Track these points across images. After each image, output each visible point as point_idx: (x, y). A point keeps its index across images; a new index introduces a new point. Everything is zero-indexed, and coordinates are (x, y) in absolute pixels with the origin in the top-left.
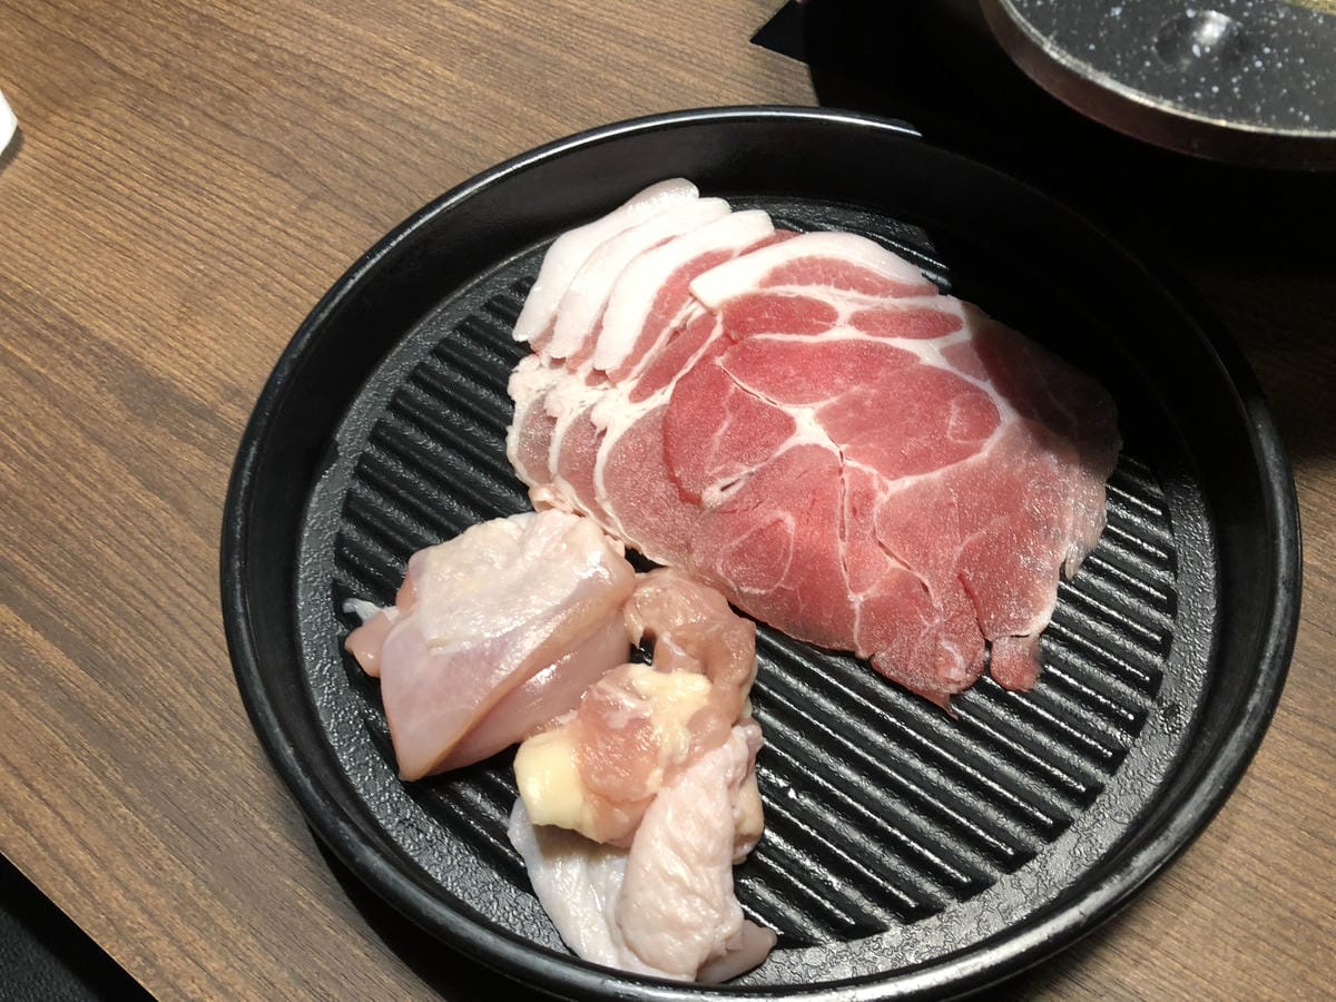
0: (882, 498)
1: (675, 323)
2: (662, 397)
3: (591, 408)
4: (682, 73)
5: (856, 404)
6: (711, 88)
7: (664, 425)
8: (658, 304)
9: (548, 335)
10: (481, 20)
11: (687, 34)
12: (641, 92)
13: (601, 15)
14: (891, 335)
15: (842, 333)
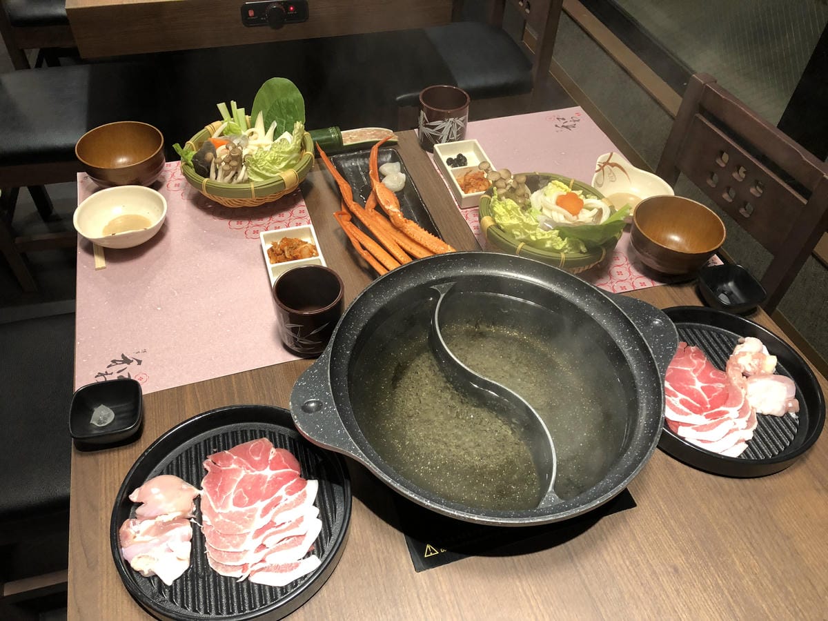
0: (692, 369)
1: (713, 421)
2: (722, 408)
3: (738, 418)
4: (663, 508)
5: (687, 384)
6: (657, 497)
7: (724, 403)
8: (714, 427)
9: (739, 441)
10: (717, 576)
11: (654, 521)
12: (678, 509)
13: (676, 549)
14: (671, 391)
15: (681, 396)
